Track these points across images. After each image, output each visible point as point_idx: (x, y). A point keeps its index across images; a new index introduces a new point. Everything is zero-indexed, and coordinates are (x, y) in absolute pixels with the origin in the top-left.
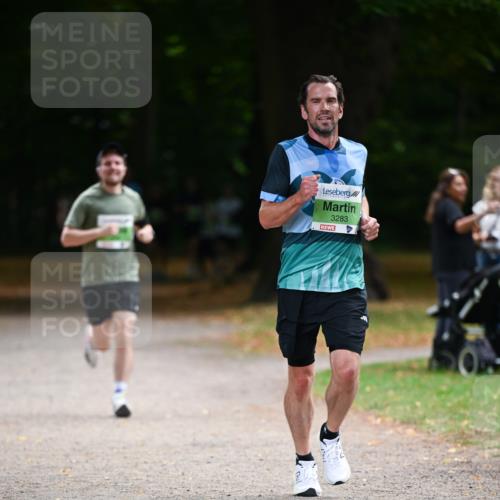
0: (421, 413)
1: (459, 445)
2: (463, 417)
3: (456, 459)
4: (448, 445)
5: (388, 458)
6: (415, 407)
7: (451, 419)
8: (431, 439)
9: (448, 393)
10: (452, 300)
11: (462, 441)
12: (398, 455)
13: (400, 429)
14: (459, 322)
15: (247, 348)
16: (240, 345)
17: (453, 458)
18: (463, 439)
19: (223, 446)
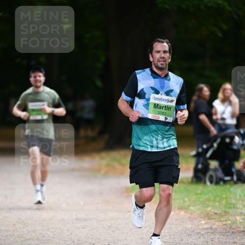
0: (187, 204)
1: (206, 219)
2: (208, 206)
3: (205, 226)
4: (201, 219)
5: (171, 226)
6: (184, 201)
7: (202, 207)
8: (193, 217)
9: (201, 194)
10: (203, 149)
11: (207, 218)
12: (177, 225)
13: (177, 212)
14: (206, 160)
15: (103, 172)
16: (98, 170)
17: (203, 226)
18: (208, 216)
19: (91, 220)
